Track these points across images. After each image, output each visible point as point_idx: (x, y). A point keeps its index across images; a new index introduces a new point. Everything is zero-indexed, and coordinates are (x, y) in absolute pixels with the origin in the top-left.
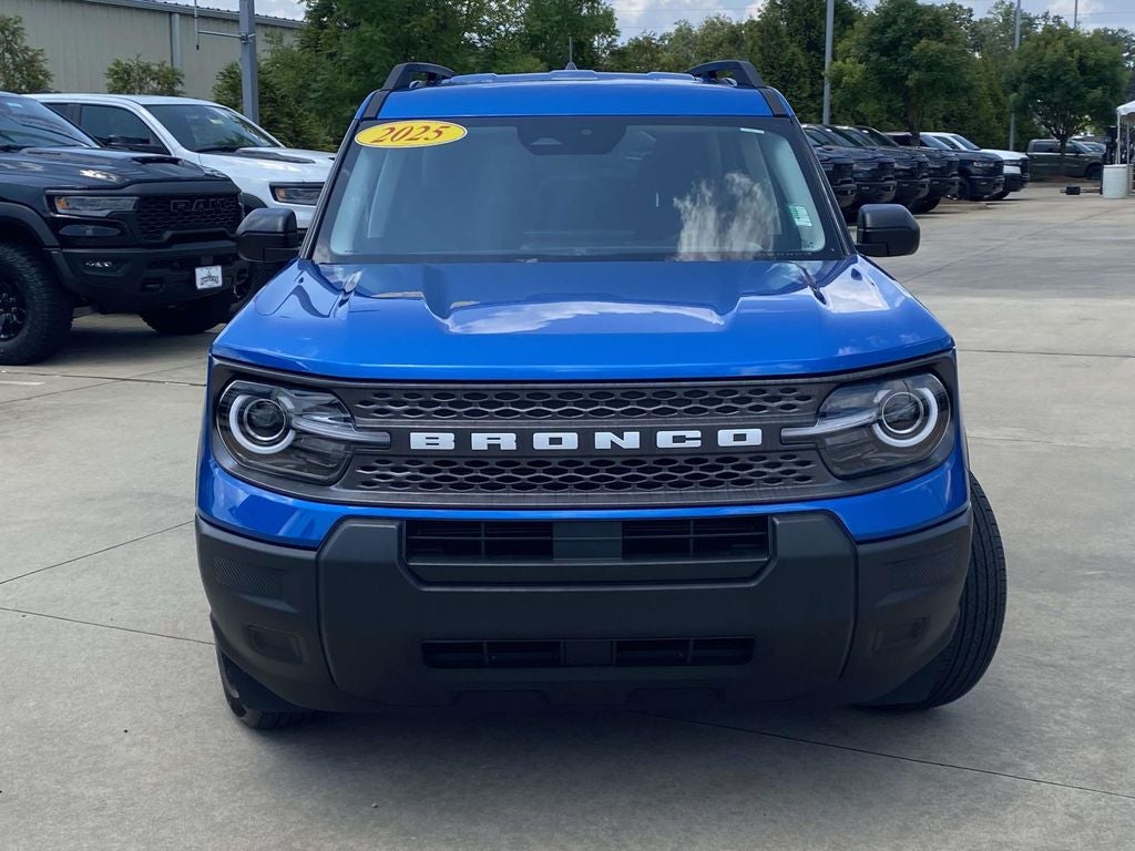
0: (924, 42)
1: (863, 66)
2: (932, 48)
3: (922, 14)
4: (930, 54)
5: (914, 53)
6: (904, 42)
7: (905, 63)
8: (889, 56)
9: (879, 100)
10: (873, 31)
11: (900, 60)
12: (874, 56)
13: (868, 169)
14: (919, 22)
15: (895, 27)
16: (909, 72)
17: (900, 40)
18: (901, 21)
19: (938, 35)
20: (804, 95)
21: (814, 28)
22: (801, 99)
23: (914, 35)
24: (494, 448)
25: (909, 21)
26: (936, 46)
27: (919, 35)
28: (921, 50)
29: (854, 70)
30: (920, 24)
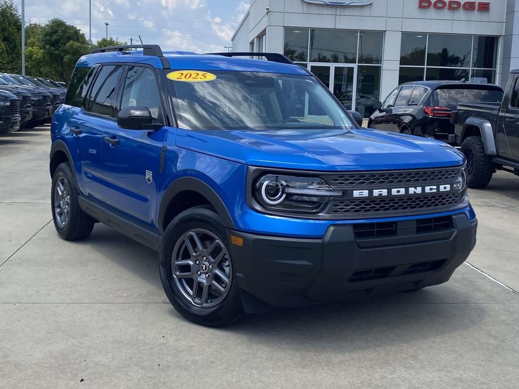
0: (71, 42)
1: (42, 51)
2: (75, 45)
3: (69, 30)
4: (75, 47)
5: (67, 47)
6: (61, 41)
7: (63, 51)
8: (54, 47)
9: (51, 67)
10: (46, 35)
11: (60, 49)
12: (47, 47)
13: (37, 99)
14: (68, 33)
15: (57, 34)
16: (65, 55)
17: (59, 40)
18: (60, 32)
19: (77, 40)
20: (5, 62)
21: (6, 30)
22: (3, 64)
23: (66, 38)
24: (380, 195)
25: (64, 32)
26: (77, 44)
27: (69, 39)
28: (70, 45)
29: (38, 53)
30: (69, 34)
